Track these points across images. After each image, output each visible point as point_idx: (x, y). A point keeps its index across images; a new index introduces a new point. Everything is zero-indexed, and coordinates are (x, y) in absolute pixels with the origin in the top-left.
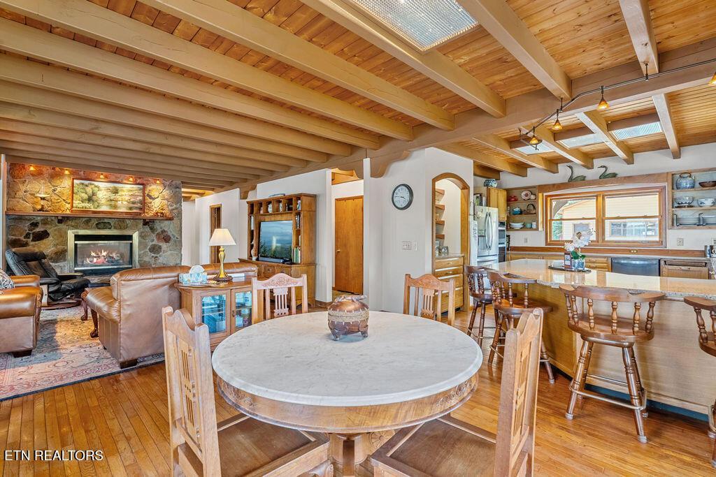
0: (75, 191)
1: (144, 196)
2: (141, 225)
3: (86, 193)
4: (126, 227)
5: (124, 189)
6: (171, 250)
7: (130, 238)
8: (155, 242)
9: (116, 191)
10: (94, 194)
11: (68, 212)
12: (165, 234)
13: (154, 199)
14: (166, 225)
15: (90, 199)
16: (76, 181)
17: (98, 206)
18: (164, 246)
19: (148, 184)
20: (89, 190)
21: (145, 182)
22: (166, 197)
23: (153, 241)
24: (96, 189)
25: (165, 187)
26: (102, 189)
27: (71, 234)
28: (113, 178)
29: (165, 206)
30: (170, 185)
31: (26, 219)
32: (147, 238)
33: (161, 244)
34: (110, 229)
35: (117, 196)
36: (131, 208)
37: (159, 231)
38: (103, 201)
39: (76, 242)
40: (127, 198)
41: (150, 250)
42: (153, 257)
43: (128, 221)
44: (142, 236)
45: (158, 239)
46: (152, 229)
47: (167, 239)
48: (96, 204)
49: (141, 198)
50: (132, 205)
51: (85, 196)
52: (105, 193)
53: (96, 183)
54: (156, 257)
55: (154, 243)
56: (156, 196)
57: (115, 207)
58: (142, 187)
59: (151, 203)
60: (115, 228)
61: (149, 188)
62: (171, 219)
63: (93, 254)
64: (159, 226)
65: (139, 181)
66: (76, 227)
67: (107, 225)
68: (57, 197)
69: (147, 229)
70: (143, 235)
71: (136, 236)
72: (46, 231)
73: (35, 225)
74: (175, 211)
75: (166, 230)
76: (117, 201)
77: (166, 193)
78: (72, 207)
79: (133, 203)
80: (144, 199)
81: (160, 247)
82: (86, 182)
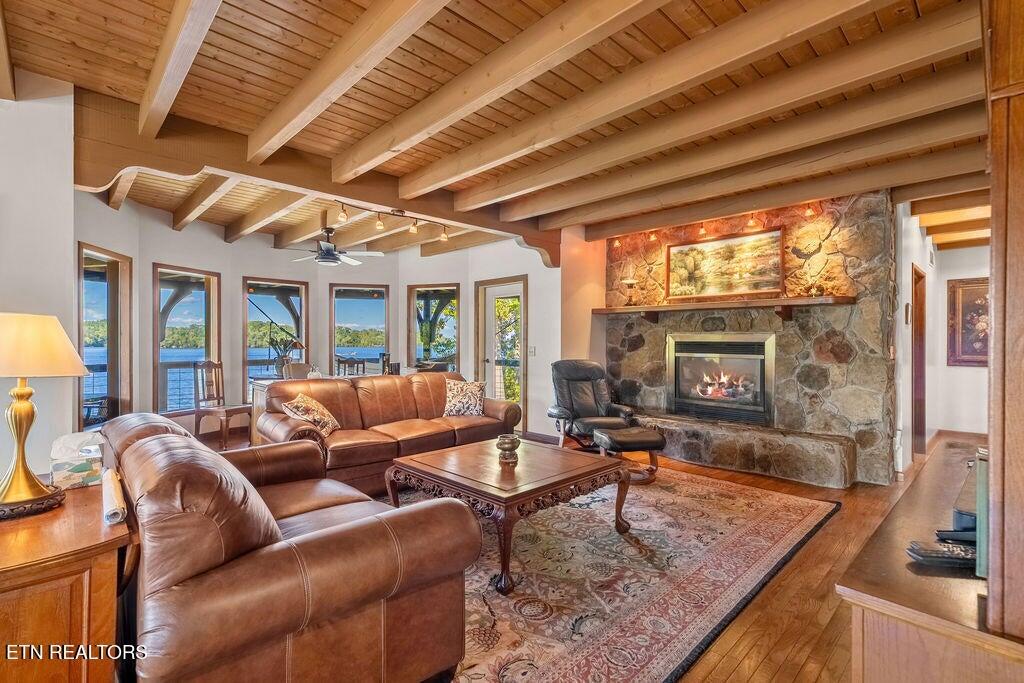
0: (672, 266)
1: (784, 254)
2: (778, 321)
3: (686, 268)
4: (751, 327)
5: (744, 247)
6: (853, 383)
7: (759, 348)
8: (813, 360)
9: (730, 255)
10: (696, 267)
11: (665, 303)
12: (837, 340)
13: (808, 256)
14: (838, 318)
15: (691, 278)
16: (674, 250)
17: (703, 288)
18: (835, 370)
19: (793, 224)
20: (690, 261)
21: (787, 222)
22: (839, 246)
23: (807, 356)
24: (700, 257)
25: (837, 221)
26: (708, 254)
27: (671, 342)
28: (726, 230)
29: (837, 270)
30: (851, 213)
31: (622, 319)
32: (793, 349)
33: (826, 365)
34: (723, 330)
35: (733, 265)
36: (756, 285)
37: (822, 332)
38: (710, 278)
39: (678, 355)
40: (749, 265)
41: (799, 377)
42: (806, 394)
43: (754, 313)
44: (781, 347)
45: (820, 352)
46: (805, 329)
47: (842, 353)
48: (699, 284)
49: (777, 259)
50: (758, 278)
51: (684, 273)
52: (713, 261)
53: (699, 247)
54: (814, 396)
55: (808, 362)
56: (812, 249)
57: (730, 286)
58: (777, 234)
59: (801, 267)
60: (733, 329)
61: (797, 232)
62: (853, 301)
63: (707, 379)
64: (819, 323)
65: (776, 222)
66: (675, 329)
67: (718, 322)
68: (653, 282)
69: (792, 328)
70: (784, 341)
71: (770, 343)
72: (641, 336)
73: (630, 327)
74: (865, 279)
75: (839, 328)
76: (731, 274)
77: (841, 236)
78: (668, 294)
79: (762, 273)
80: (784, 261)
81: (824, 374)
82: (686, 248)
